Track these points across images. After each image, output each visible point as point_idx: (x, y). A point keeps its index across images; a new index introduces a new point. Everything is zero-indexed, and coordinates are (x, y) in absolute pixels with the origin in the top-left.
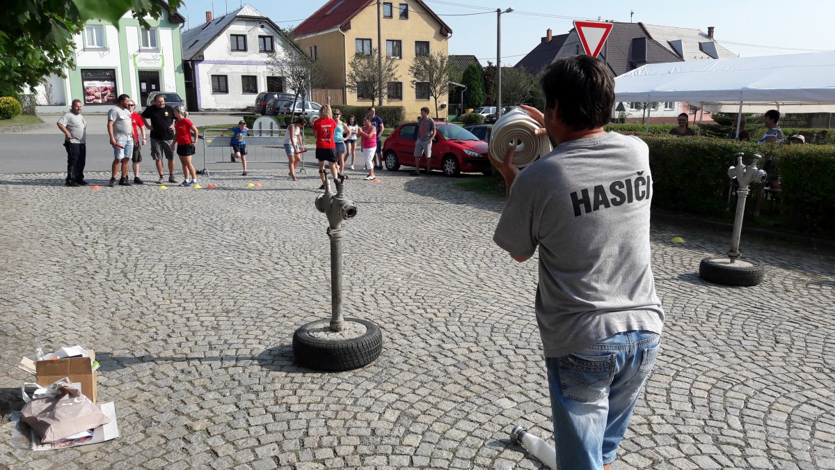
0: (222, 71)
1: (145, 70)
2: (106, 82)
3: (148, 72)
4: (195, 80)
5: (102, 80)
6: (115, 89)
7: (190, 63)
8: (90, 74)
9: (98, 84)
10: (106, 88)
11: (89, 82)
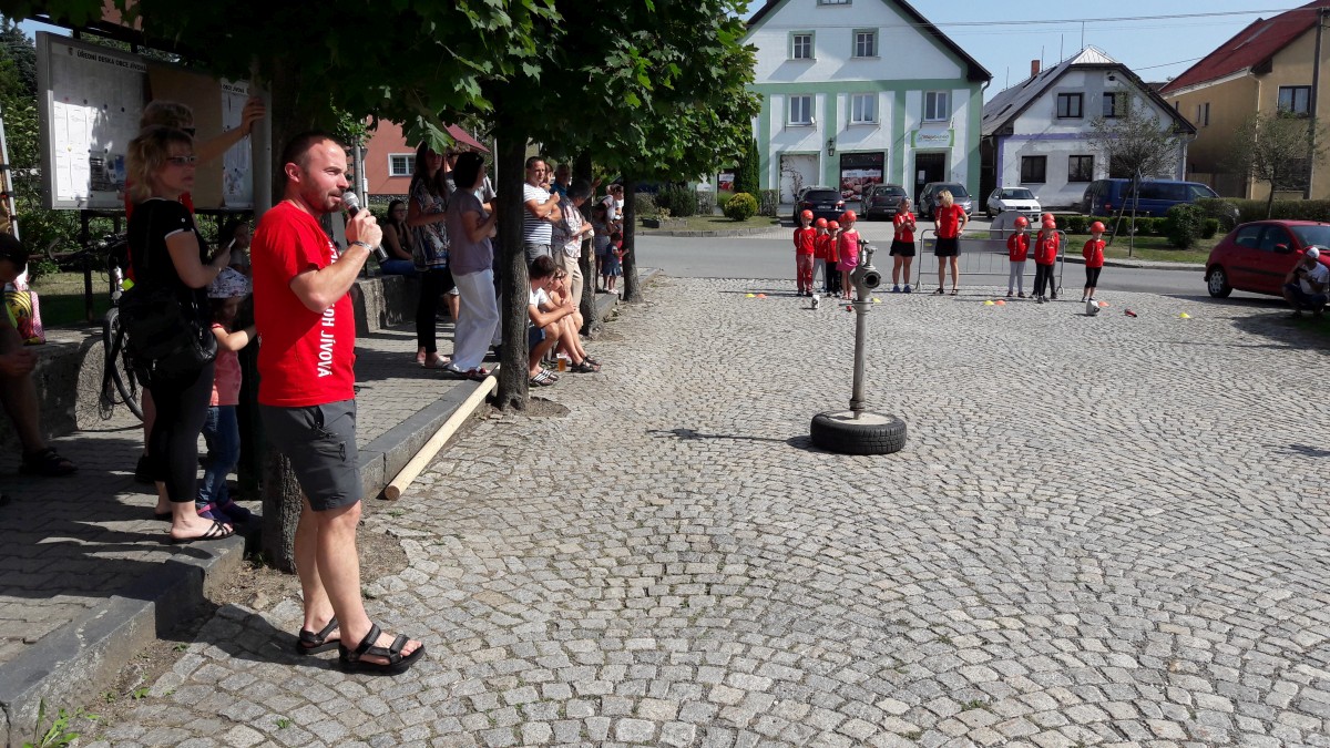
0: (1039, 149)
1: (925, 151)
2: (871, 171)
3: (929, 155)
4: (996, 164)
5: (866, 168)
6: (881, 180)
7: (991, 139)
8: (851, 160)
9: (860, 174)
10: (869, 180)
11: (848, 171)
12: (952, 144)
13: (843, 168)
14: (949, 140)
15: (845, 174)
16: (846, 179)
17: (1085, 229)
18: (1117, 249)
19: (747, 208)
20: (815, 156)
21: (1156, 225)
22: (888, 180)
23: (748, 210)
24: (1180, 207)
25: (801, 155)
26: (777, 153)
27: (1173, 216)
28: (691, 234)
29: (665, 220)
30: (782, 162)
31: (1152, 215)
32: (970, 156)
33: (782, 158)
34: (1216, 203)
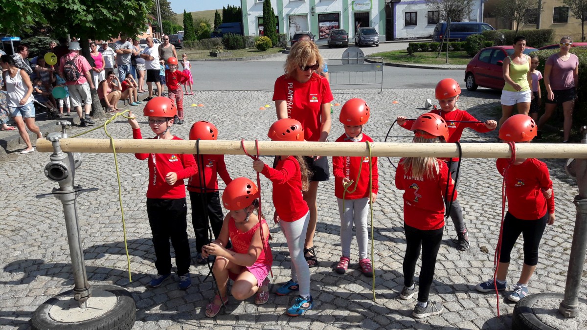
1: (359, 12)
2: (333, 22)
3: (361, 13)
4: (393, 16)
5: (331, 21)
6: (339, 27)
7: (390, 4)
8: (323, 17)
9: (328, 24)
10: (333, 27)
11: (323, 23)
12: (371, 8)
13: (320, 21)
14: (370, 5)
15: (321, 24)
16: (321, 27)
17: (428, 49)
18: (441, 59)
19: (266, 44)
20: (305, 16)
21: (463, 46)
22: (342, 27)
23: (267, 45)
24: (473, 36)
25: (299, 16)
26: (287, 15)
27: (469, 40)
28: (231, 60)
29: (220, 53)
30: (290, 19)
31: (461, 40)
32: (380, 13)
33: (290, 17)
34: (492, 33)
